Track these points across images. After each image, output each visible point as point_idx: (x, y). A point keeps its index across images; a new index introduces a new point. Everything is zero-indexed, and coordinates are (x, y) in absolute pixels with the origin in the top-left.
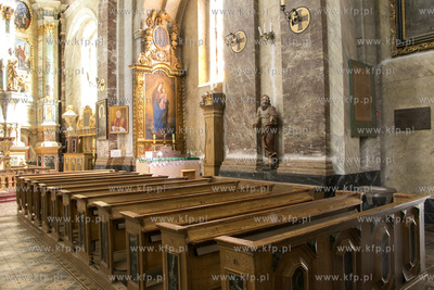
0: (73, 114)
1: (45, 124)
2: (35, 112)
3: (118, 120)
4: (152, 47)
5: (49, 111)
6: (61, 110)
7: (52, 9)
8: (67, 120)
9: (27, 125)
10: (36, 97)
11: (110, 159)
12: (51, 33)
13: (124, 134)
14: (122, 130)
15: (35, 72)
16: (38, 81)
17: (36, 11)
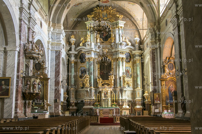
0: (147, 94)
1: (137, 99)
2: (133, 94)
3: (157, 98)
4: (167, 70)
5: (138, 94)
6: (143, 93)
7: (138, 54)
8: (145, 97)
9: (130, 99)
10: (134, 88)
11: (155, 112)
12: (138, 63)
13: (160, 104)
14: (159, 102)
15: (133, 78)
16: (135, 82)
17: (133, 55)
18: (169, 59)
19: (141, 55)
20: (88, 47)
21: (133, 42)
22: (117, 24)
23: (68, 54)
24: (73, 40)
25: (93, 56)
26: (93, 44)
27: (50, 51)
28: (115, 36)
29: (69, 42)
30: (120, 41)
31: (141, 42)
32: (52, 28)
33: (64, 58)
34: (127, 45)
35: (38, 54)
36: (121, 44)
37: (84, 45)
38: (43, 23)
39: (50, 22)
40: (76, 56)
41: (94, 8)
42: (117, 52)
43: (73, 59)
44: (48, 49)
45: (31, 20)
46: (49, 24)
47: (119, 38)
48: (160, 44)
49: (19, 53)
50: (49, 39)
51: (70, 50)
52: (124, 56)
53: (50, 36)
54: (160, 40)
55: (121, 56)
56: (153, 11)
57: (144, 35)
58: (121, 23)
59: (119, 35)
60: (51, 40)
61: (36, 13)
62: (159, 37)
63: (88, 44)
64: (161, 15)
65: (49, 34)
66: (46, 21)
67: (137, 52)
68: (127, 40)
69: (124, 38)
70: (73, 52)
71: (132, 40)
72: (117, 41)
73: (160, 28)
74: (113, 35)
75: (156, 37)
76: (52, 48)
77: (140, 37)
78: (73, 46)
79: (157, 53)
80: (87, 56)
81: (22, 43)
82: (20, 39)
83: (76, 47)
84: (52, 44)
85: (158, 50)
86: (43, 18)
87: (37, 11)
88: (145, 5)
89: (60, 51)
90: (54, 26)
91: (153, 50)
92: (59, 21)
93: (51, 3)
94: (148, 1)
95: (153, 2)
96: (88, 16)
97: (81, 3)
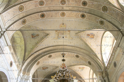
32: (21, 74)
39: (21, 69)
53: (19, 80)
65: (18, 77)
87: (7, 45)
88: (92, 63)
90: (24, 73)
92: (29, 71)
93: (25, 58)
94: (94, 60)
95: (98, 59)
96: (52, 77)
97: (47, 68)
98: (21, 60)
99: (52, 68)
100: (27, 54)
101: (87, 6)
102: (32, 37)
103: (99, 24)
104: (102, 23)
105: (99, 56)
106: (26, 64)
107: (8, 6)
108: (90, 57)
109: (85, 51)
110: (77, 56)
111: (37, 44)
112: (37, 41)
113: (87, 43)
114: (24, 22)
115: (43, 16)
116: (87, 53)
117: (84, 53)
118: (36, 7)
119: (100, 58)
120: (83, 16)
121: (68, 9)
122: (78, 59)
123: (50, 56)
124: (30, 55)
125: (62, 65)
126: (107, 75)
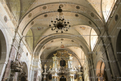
12: (81, 79)
17: (77, 75)
18: (100, 74)
19: (82, 75)
20: (53, 70)
21: (78, 68)
22: (69, 58)
23: (42, 75)
24: (45, 67)
25: (56, 75)
26: (56, 69)
27: (31, 70)
28: (68, 65)
29: (43, 68)
30: (70, 67)
31: (82, 68)
32: (34, 58)
33: (40, 76)
34: (75, 69)
35: (20, 68)
36: (71, 69)
37: (51, 69)
38: (29, 54)
39: (33, 54)
40: (47, 75)
41: (57, 50)
42: (69, 73)
43: (45, 77)
44: (30, 69)
45: (20, 48)
46: (32, 56)
47: (70, 65)
48: (93, 66)
49: (7, 65)
50: (32, 63)
51: (44, 72)
52: (73, 75)
53: (32, 62)
54: (93, 64)
55: (71, 75)
56: (88, 49)
57: (83, 64)
58: (71, 58)
59: (70, 64)
60: (32, 64)
61: (24, 46)
62: (92, 62)
63: (53, 69)
64: (92, 51)
65: (31, 61)
66: (30, 53)
67: (80, 73)
68: (74, 67)
69: (73, 65)
70: (45, 73)
71: (77, 67)
72: (69, 67)
73: (93, 58)
74: (67, 64)
75: (91, 63)
76: (33, 69)
77: (81, 65)
78: (45, 70)
79: (92, 71)
80: (53, 76)
81: (10, 59)
82: (9, 57)
83: (47, 71)
84: (33, 67)
85: (93, 70)
86: (29, 51)
87: (25, 45)
88: (83, 47)
89: (37, 71)
90: (35, 57)
91: (90, 70)
92: (38, 54)
93: (34, 45)
94: (84, 45)
95: (88, 45)
96: (54, 54)
97: (50, 48)
98: (32, 48)
99: (53, 48)
100: (35, 42)
101: (80, 9)
102: (38, 29)
103: (88, 23)
104: (90, 23)
105: (88, 43)
106: (35, 50)
107: (21, 17)
108: (82, 42)
109: (78, 38)
110: (73, 41)
111: (42, 34)
112: (42, 32)
113: (80, 33)
114: (32, 23)
115: (46, 16)
116: (80, 39)
117: (78, 39)
118: (40, 11)
119: (89, 45)
120: (77, 16)
121: (65, 10)
122: (73, 43)
123: (52, 41)
124: (38, 42)
125: (62, 45)
126: (92, 58)
